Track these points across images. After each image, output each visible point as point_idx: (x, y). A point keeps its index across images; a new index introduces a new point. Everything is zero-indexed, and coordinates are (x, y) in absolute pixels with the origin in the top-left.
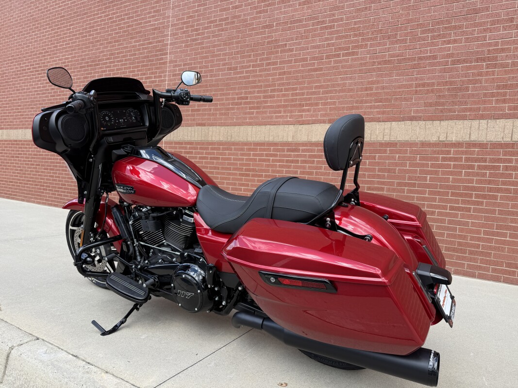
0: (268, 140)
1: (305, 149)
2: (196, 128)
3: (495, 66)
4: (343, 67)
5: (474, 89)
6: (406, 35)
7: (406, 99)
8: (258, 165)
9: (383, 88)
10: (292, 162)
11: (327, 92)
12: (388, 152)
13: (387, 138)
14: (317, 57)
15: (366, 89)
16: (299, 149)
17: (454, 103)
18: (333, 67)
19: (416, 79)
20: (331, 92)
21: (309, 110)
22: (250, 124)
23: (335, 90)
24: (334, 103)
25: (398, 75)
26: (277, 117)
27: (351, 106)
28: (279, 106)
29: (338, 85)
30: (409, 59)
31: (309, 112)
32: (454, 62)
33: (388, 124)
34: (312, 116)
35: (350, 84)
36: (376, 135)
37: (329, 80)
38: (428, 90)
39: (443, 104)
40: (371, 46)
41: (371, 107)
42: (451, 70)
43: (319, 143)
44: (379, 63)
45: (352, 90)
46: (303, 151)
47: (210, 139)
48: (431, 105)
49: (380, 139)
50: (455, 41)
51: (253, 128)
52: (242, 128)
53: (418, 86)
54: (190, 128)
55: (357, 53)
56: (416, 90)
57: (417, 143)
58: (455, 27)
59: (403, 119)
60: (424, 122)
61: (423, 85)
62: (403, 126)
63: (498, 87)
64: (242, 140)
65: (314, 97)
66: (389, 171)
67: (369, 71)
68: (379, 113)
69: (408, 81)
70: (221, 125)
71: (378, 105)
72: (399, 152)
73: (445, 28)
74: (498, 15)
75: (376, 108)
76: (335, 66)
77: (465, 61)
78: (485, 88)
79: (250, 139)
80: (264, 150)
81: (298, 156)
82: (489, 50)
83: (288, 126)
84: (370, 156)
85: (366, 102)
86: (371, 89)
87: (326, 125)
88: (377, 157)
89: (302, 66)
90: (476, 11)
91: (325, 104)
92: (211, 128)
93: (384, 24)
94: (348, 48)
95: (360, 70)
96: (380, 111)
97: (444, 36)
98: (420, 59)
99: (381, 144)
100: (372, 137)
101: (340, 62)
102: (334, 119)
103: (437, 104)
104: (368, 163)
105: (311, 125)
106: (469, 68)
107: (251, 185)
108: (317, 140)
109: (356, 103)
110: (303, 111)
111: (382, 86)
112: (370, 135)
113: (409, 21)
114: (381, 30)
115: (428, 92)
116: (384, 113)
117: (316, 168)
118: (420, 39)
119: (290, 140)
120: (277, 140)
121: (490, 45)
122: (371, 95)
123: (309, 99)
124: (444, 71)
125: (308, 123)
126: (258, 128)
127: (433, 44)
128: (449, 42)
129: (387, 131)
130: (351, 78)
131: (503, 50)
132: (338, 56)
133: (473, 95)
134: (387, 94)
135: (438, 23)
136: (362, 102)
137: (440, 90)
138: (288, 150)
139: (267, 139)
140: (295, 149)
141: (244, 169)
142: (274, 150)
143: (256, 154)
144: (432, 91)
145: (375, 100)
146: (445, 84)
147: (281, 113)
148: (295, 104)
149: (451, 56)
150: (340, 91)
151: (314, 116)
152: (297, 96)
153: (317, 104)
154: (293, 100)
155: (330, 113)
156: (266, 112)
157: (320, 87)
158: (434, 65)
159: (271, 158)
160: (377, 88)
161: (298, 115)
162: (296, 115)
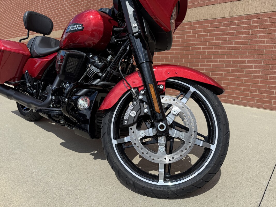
1: (240, 22)
8: (197, 40)
10: (228, 34)
43: (255, 15)
46: (239, 24)
51: (193, 10)
80: (203, 27)
81: (234, 29)
83: (224, 4)
108: (253, 13)
117: (252, 38)
119: (227, 15)
120: (214, 17)
126: (198, 9)
138: (224, 25)
139: (205, 18)
140: (231, 23)
141: (185, 44)
142: (211, 26)
143: (195, 31)
159: (209, 33)
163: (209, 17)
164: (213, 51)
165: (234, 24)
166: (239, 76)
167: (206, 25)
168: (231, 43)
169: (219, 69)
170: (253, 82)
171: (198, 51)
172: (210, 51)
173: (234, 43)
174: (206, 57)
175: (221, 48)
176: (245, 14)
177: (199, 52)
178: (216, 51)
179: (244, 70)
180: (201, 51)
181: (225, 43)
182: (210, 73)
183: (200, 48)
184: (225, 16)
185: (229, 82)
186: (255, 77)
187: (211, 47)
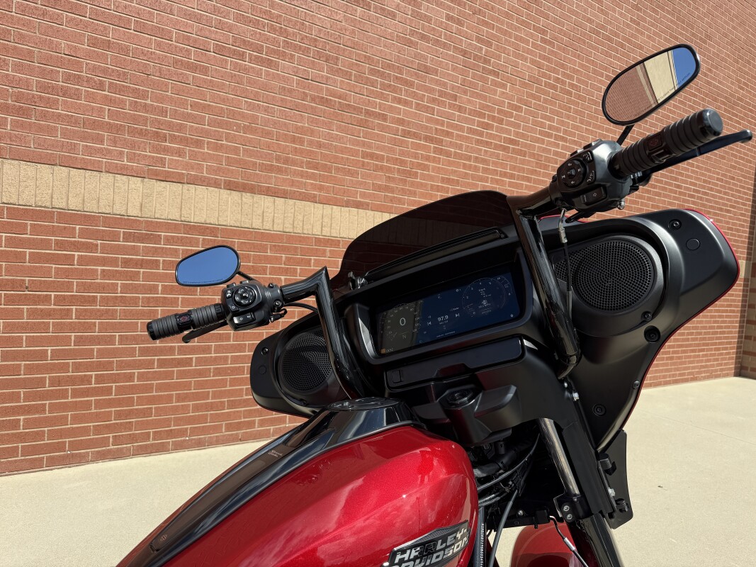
0: (63, 205)
1: (173, 237)
3: (441, 152)
4: (250, 82)
5: (423, 177)
6: (351, 66)
7: (350, 173)
8: (31, 271)
9: (320, 145)
10: (141, 264)
11: (220, 125)
12: (328, 254)
13: (326, 232)
14: (196, 41)
15: (294, 140)
16: (159, 236)
17: (404, 192)
18: (233, 76)
19: (364, 144)
20: (227, 125)
21: (180, 153)
23: (237, 125)
24: (236, 151)
25: (340, 129)
26: (90, 151)
27: (268, 165)
28: (95, 125)
29: (243, 116)
30: (355, 108)
31: (180, 156)
32: (406, 134)
33: (328, 209)
34: (187, 166)
35: (266, 122)
36: (310, 224)
37: (224, 101)
38: (377, 165)
39: (393, 191)
40: (300, 61)
41: (302, 175)
42: (402, 143)
43: (208, 228)
44: (313, 99)
45: (268, 134)
46: (169, 240)
48: (379, 188)
49: (317, 231)
50: (406, 103)
51: (7, 166)
53: (365, 155)
55: (276, 66)
56: (363, 162)
58: (406, 83)
59: (347, 204)
60: (372, 213)
61: (372, 156)
62: (348, 215)
63: (443, 180)
65: (191, 127)
67: (296, 108)
68: (314, 187)
69: (353, 145)
71: (312, 173)
73: (397, 77)
74: (445, 85)
75: (310, 178)
76: (235, 75)
77: (415, 136)
78: (431, 178)
80: (53, 231)
81: (156, 251)
82: (436, 129)
83: (124, 178)
84: (302, 259)
85: (294, 163)
86: (301, 142)
87: (222, 191)
88: (313, 261)
89: (159, 45)
90: (427, 70)
91: (218, 148)
93: (320, 30)
94: (260, 50)
95: (282, 100)
96: (315, 185)
97: (395, 90)
98: (368, 113)
99: (319, 241)
100: (305, 227)
101: (246, 70)
102: (237, 183)
103: (387, 189)
104: (298, 271)
105: (186, 186)
106: (418, 146)
107: (7, 325)
108: (203, 221)
109: (277, 160)
110: (166, 150)
111: (317, 142)
112: (301, 224)
113: (355, 46)
114: (316, 40)
115: (377, 168)
116: (321, 188)
118: (368, 82)
119: (134, 211)
120: (91, 207)
121: (437, 122)
122: (301, 152)
123: (181, 128)
124: (394, 142)
125: (178, 179)
126: (28, 169)
127: (382, 96)
128: (399, 101)
129: (326, 220)
130: (266, 110)
131: (448, 134)
132: (242, 56)
133: (422, 184)
134: (324, 156)
135: (389, 67)
136: (286, 161)
137: (389, 170)
138: (127, 237)
139: (60, 203)
140: (147, 234)
142: (83, 233)
143: (21, 240)
144: (382, 168)
145: (308, 163)
146: (395, 161)
147: (102, 142)
148: (141, 129)
149: (401, 122)
150: (247, 129)
151: (193, 168)
152: (147, 112)
153: (198, 144)
154: (135, 119)
155: (228, 170)
156: (52, 131)
157: (204, 108)
158: (383, 128)
159: (76, 254)
160: (311, 143)
161: (153, 157)
162: (146, 156)
163: (75, 204)
164: (99, 310)
165: (157, 239)
166: (182, 374)
167: (65, 228)
168: (153, 289)
169: (122, 361)
170: (213, 384)
171: (39, 307)
172: (86, 310)
173: (160, 288)
174: (72, 328)
175: (123, 301)
176: (183, 219)
177: (42, 310)
178: (107, 311)
179: (191, 359)
180: (52, 307)
181: (135, 289)
182: (91, 376)
183: (47, 299)
184: (130, 213)
185: (154, 394)
186: (218, 372)
187: (89, 296)
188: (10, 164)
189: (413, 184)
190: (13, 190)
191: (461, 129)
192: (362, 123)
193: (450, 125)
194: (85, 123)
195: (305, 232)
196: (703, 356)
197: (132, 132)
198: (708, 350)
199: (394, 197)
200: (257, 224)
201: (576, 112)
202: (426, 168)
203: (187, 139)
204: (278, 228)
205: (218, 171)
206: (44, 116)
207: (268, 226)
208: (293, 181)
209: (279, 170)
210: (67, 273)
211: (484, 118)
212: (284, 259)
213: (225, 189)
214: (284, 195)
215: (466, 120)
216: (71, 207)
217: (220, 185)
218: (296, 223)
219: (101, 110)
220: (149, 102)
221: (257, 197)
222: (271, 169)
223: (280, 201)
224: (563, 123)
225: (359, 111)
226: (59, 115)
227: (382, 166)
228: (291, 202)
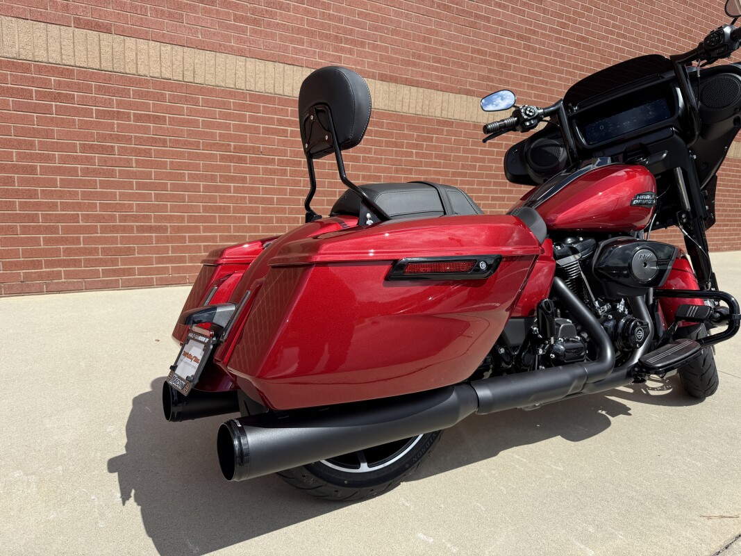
0: (281, 92)
2: (80, 32)
3: (529, 48)
5: (516, 69)
7: (462, 66)
8: (264, 140)
9: (442, 44)
11: (376, 29)
12: (445, 133)
13: (444, 115)
15: (425, 40)
19: (473, 42)
20: (381, 29)
21: (350, 52)
22: (240, 53)
23: (387, 28)
24: (386, 49)
25: (457, 30)
26: (296, 51)
27: (406, 60)
28: (299, 31)
29: (391, 21)
31: (351, 54)
32: (504, 33)
33: (446, 96)
34: (355, 62)
35: (406, 26)
36: (434, 108)
37: (379, 9)
38: (482, 59)
39: (492, 81)
41: (430, 68)
42: (500, 41)
45: (407, 36)
47: (130, 69)
48: (483, 78)
49: (438, 114)
51: (248, 63)
52: (221, 57)
53: (474, 51)
54: (53, 29)
56: (472, 56)
57: (470, 124)
59: (460, 92)
61: (478, 51)
62: (460, 100)
63: (530, 72)
64: (223, 84)
65: (358, 31)
66: (446, 157)
67: (427, 13)
69: (465, 42)
70: (161, 40)
71: (436, 66)
72: (455, 134)
75: (435, 70)
77: (511, 34)
78: (521, 70)
79: (241, 85)
80: (275, 111)
82: (526, 28)
84: (428, 137)
85: (424, 58)
86: (429, 41)
87: (377, 81)
88: (434, 138)
91: (375, 47)
92: (130, 42)
95: (418, 7)
96: (438, 76)
98: (477, 16)
99: (439, 122)
102: (387, 75)
103: (488, 79)
104: (425, 146)
106: (512, 43)
107: (251, 179)
109: (413, 56)
110: (342, 50)
111: (441, 40)
112: (427, 108)
115: (482, 62)
116: (442, 79)
121: (527, 23)
122: (429, 49)
123: (351, 32)
124: (495, 40)
126: (260, 65)
129: (444, 104)
130: (407, 16)
131: (535, 33)
134: (445, 52)
136: (419, 57)
137: (490, 63)
139: (279, 91)
141: (232, 146)
142: (292, 113)
143: (257, 117)
144: (485, 62)
145: (434, 58)
146: (495, 56)
147: (303, 44)
148: (327, 34)
149: (500, 23)
150: (394, 32)
151: (359, 64)
152: (330, 20)
153: (362, 44)
154: (323, 26)
155: (381, 64)
156: (273, 36)
157: (366, 16)
158: (487, 28)
159: (289, 129)
160: (436, 42)
161: (334, 55)
162: (330, 54)
163: (288, 91)
167: (282, 109)
171: (268, 166)
172: (296, 170)
177: (270, 169)
180: (276, 167)
182: (299, 218)
183: (273, 161)
187: (297, 161)
188: (250, 61)
189: (507, 75)
190: (252, 80)
191: (545, 28)
192: (473, 25)
193: (536, 25)
194: (293, 30)
195: (430, 114)
196: (727, 230)
197: (322, 36)
198: (731, 225)
199: (493, 86)
200: (398, 108)
201: (635, 11)
202: (517, 61)
203: (355, 41)
204: (412, 111)
205: (374, 66)
206: (269, 25)
207: (405, 109)
208: (423, 73)
209: (414, 64)
210: (284, 143)
211: (563, 19)
212: (415, 136)
213: (379, 80)
214: (417, 84)
215: (549, 21)
216: (286, 94)
217: (375, 77)
218: (424, 107)
219: (302, 19)
220: (331, 12)
221: (399, 86)
222: (408, 63)
223: (414, 89)
224: (624, 22)
225: (469, 13)
226: (278, 24)
227: (485, 60)
228: (421, 90)
